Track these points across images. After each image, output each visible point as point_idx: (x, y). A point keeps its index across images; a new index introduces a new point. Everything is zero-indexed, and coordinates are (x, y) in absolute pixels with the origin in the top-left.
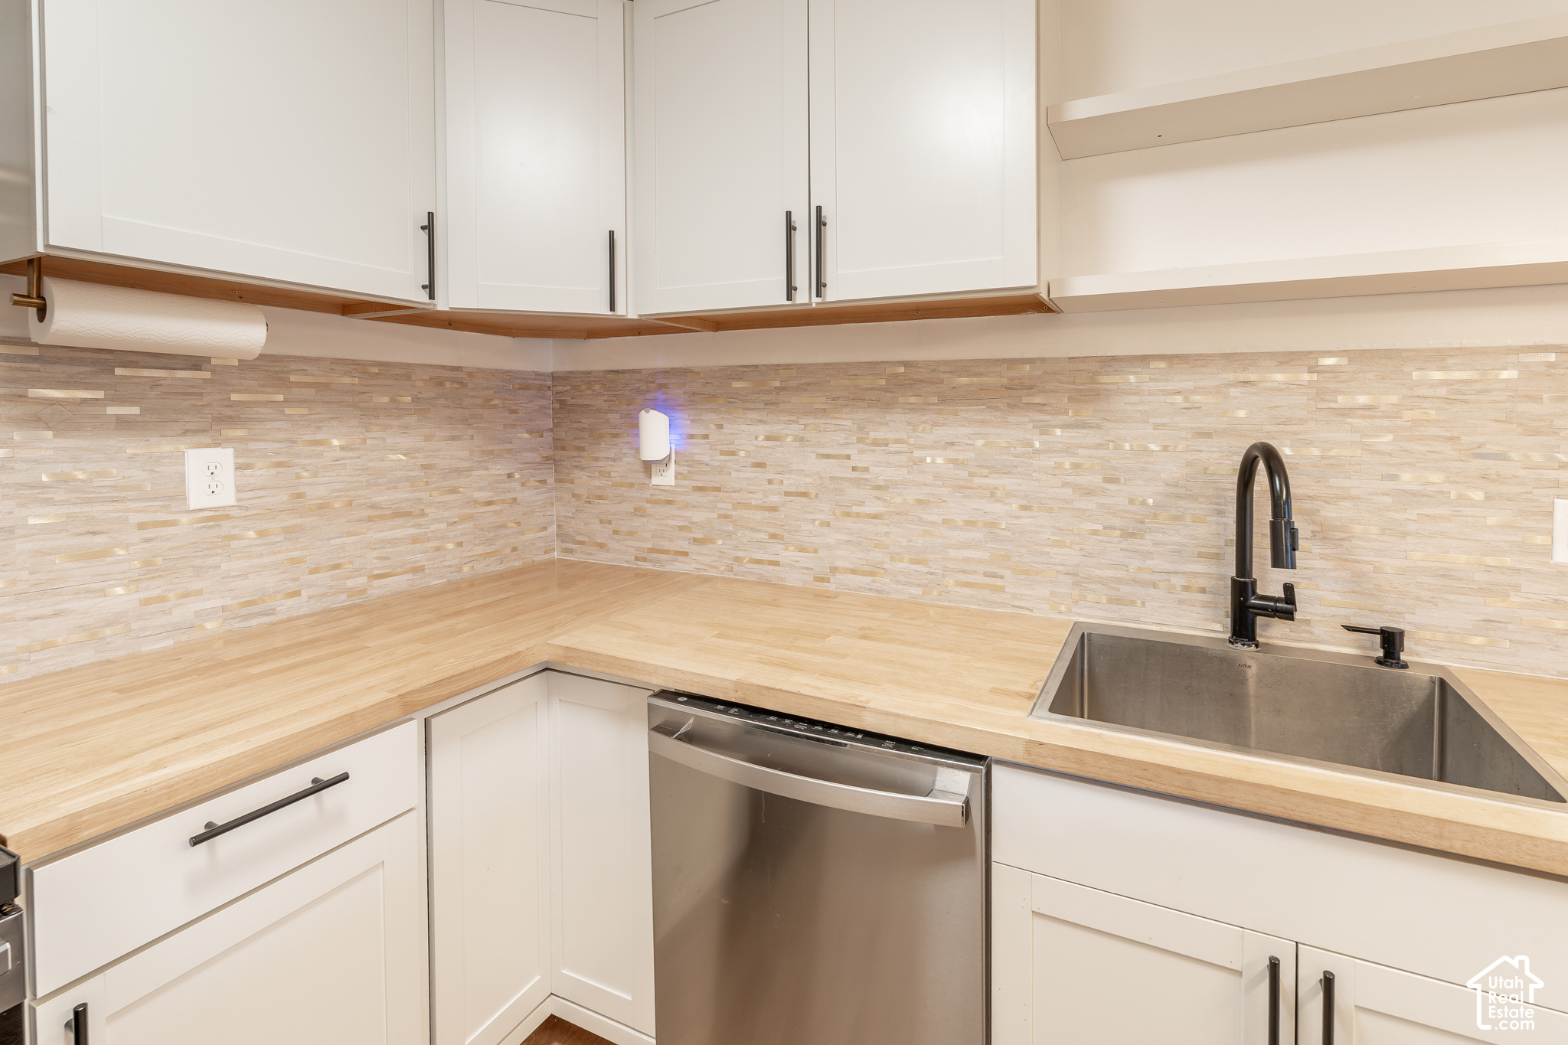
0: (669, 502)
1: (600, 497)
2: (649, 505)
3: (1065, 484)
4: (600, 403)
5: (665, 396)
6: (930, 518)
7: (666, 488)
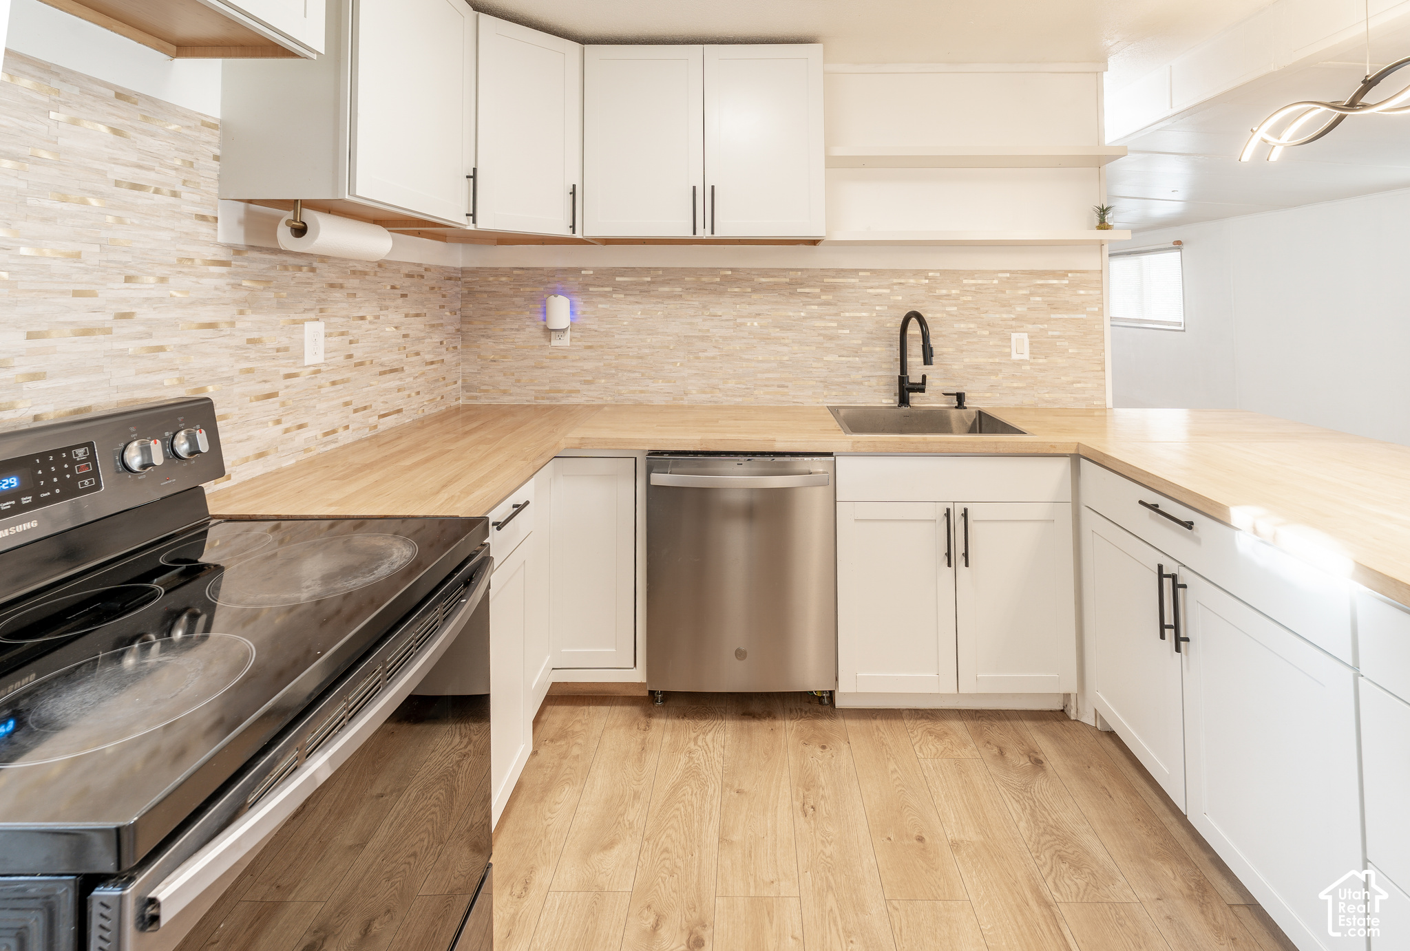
0: (565, 357)
1: (504, 357)
2: (548, 360)
3: (819, 335)
4: (506, 290)
5: (563, 286)
6: (746, 357)
7: (562, 348)
